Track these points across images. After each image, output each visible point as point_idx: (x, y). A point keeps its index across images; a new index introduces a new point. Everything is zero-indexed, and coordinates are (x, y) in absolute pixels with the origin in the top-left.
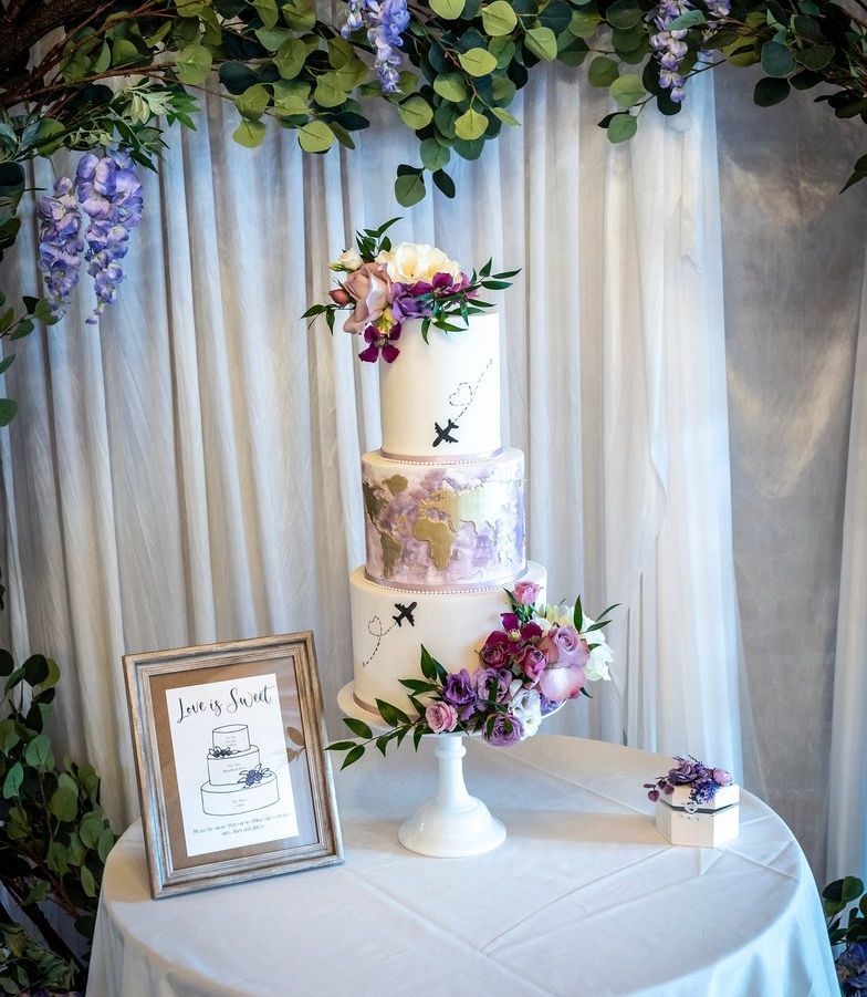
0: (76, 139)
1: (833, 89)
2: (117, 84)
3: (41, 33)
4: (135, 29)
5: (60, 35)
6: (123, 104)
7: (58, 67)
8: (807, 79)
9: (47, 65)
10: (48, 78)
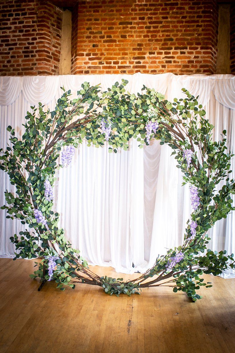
0: (67, 144)
1: (169, 143)
2: (73, 138)
3: (64, 131)
4: (76, 131)
5: (66, 132)
6: (73, 140)
7: (66, 135)
8: (166, 142)
9: (65, 135)
10: (65, 137)
